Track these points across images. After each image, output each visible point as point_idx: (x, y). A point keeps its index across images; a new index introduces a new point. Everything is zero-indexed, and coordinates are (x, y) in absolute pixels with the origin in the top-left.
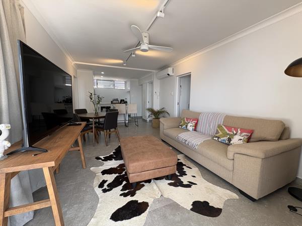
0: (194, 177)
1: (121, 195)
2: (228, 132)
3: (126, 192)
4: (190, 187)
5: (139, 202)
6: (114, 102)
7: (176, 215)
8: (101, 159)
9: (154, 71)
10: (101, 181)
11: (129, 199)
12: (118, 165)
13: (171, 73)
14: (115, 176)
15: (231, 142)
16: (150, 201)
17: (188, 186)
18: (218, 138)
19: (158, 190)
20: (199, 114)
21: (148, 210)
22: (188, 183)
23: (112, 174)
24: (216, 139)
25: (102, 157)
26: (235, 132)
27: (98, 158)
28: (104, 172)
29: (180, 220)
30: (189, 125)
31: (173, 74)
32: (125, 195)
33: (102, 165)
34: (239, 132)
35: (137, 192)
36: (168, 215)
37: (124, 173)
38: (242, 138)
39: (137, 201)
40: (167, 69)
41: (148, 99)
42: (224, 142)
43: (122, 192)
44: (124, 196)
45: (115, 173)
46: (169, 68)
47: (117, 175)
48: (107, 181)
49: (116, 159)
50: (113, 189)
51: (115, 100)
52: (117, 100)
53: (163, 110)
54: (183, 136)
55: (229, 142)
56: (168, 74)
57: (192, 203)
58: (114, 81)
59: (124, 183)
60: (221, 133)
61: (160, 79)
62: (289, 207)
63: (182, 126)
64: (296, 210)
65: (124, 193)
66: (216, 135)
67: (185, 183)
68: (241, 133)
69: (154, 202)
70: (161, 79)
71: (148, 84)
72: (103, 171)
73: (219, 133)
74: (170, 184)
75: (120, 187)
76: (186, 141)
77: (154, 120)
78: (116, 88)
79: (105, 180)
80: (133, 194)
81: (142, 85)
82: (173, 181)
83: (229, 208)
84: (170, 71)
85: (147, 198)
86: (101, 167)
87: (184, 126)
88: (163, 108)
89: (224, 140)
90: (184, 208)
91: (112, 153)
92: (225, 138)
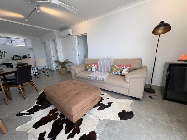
0: (108, 99)
1: (68, 138)
2: (119, 68)
3: (71, 132)
4: (111, 106)
5: (87, 135)
6: (15, 58)
7: (116, 128)
8: (24, 114)
9: (55, 31)
10: (38, 136)
11: (77, 137)
12: (48, 113)
13: (71, 33)
14: (52, 124)
15: (122, 73)
16: (94, 129)
17: (109, 106)
18: (114, 72)
19: (94, 117)
20: (98, 60)
21: (97, 137)
22: (108, 104)
23: (46, 123)
24: (113, 73)
25: (25, 112)
26: (123, 68)
27: (20, 115)
28: (36, 126)
29: (120, 130)
30: (93, 68)
31: (72, 34)
32: (72, 136)
33: (30, 119)
34: (125, 67)
35: (80, 127)
36: (111, 131)
37: (59, 117)
38: (127, 70)
39: (85, 134)
40: (67, 30)
41: (53, 53)
42: (118, 74)
43: (68, 135)
44: (71, 138)
45: (50, 121)
46: (69, 29)
47: (53, 121)
48: (45, 133)
49: (43, 108)
50: (57, 137)
51: (15, 56)
52: (19, 56)
53: (67, 61)
54: (92, 75)
55: (121, 73)
56: (69, 34)
57: (118, 116)
58: (11, 38)
59: (64, 125)
60: (115, 69)
61: (61, 38)
62: (150, 97)
63: (88, 69)
64: (152, 97)
65: (70, 134)
66: (112, 71)
67: (106, 105)
68: (126, 67)
69: (97, 128)
70: (63, 37)
71: (50, 42)
72: (34, 125)
73: (114, 69)
74: (99, 109)
75: (63, 131)
76: (96, 78)
77: (62, 69)
78: (14, 45)
79: (43, 132)
80: (78, 131)
81: (44, 43)
82: (99, 107)
83: (134, 109)
84: (70, 31)
85: (91, 128)
86: (29, 122)
87: (89, 69)
88: (67, 60)
89: (118, 73)
90: (117, 121)
91: (35, 104)
92: (118, 72)
